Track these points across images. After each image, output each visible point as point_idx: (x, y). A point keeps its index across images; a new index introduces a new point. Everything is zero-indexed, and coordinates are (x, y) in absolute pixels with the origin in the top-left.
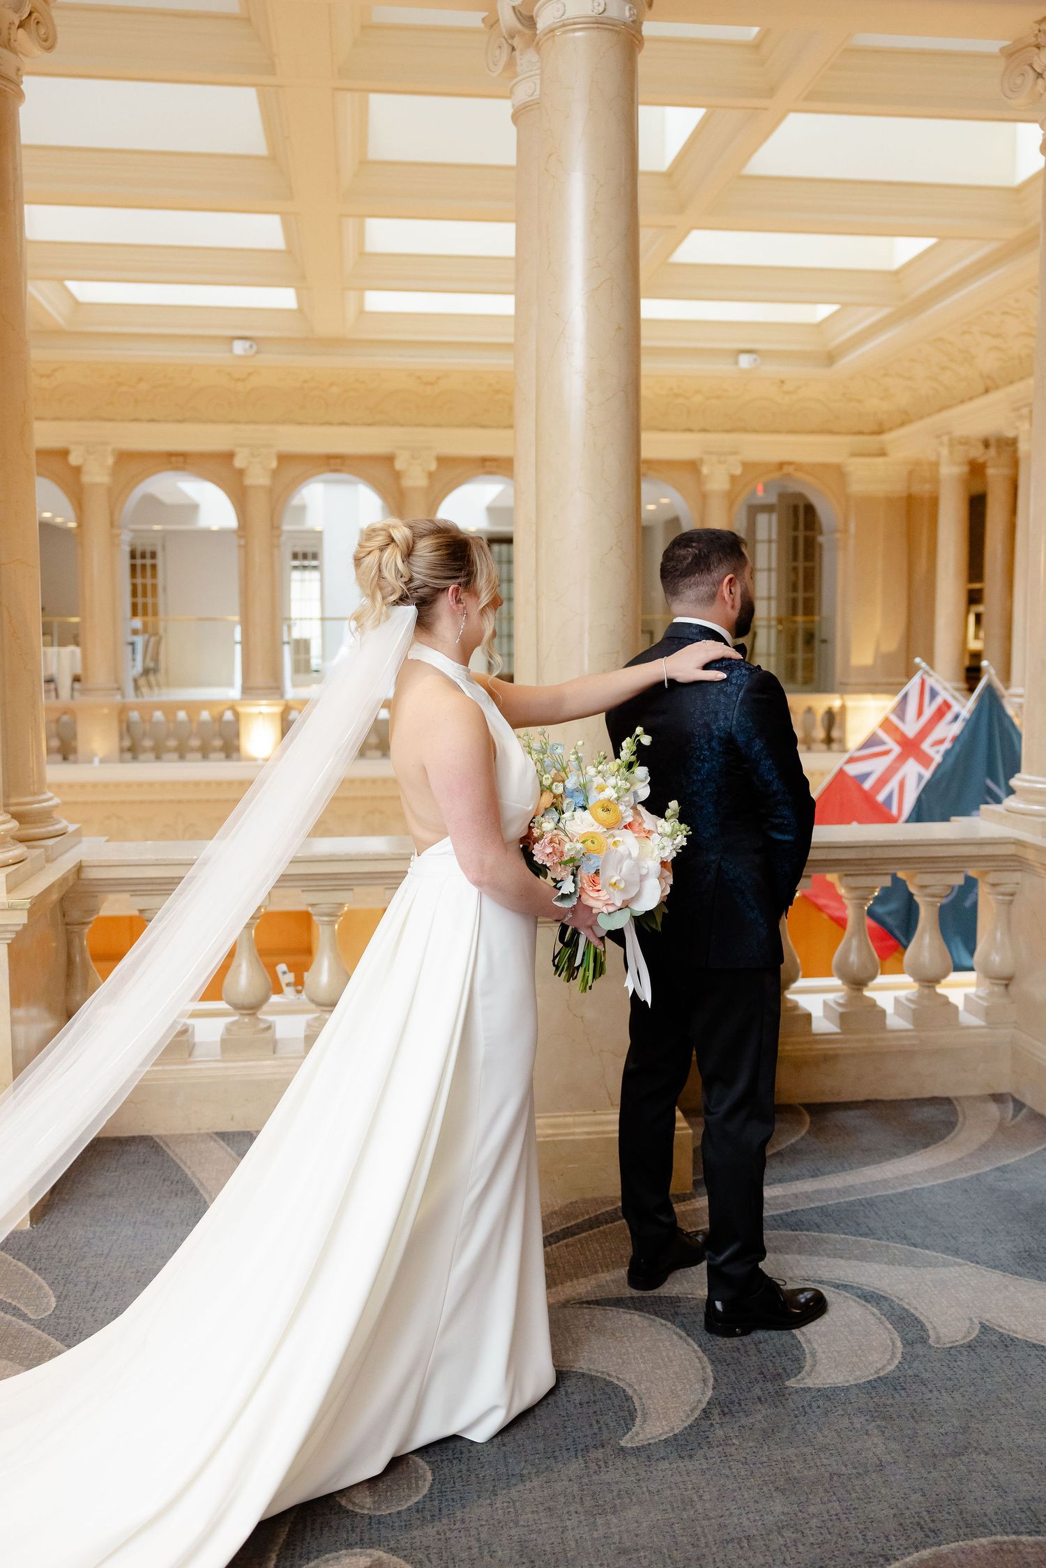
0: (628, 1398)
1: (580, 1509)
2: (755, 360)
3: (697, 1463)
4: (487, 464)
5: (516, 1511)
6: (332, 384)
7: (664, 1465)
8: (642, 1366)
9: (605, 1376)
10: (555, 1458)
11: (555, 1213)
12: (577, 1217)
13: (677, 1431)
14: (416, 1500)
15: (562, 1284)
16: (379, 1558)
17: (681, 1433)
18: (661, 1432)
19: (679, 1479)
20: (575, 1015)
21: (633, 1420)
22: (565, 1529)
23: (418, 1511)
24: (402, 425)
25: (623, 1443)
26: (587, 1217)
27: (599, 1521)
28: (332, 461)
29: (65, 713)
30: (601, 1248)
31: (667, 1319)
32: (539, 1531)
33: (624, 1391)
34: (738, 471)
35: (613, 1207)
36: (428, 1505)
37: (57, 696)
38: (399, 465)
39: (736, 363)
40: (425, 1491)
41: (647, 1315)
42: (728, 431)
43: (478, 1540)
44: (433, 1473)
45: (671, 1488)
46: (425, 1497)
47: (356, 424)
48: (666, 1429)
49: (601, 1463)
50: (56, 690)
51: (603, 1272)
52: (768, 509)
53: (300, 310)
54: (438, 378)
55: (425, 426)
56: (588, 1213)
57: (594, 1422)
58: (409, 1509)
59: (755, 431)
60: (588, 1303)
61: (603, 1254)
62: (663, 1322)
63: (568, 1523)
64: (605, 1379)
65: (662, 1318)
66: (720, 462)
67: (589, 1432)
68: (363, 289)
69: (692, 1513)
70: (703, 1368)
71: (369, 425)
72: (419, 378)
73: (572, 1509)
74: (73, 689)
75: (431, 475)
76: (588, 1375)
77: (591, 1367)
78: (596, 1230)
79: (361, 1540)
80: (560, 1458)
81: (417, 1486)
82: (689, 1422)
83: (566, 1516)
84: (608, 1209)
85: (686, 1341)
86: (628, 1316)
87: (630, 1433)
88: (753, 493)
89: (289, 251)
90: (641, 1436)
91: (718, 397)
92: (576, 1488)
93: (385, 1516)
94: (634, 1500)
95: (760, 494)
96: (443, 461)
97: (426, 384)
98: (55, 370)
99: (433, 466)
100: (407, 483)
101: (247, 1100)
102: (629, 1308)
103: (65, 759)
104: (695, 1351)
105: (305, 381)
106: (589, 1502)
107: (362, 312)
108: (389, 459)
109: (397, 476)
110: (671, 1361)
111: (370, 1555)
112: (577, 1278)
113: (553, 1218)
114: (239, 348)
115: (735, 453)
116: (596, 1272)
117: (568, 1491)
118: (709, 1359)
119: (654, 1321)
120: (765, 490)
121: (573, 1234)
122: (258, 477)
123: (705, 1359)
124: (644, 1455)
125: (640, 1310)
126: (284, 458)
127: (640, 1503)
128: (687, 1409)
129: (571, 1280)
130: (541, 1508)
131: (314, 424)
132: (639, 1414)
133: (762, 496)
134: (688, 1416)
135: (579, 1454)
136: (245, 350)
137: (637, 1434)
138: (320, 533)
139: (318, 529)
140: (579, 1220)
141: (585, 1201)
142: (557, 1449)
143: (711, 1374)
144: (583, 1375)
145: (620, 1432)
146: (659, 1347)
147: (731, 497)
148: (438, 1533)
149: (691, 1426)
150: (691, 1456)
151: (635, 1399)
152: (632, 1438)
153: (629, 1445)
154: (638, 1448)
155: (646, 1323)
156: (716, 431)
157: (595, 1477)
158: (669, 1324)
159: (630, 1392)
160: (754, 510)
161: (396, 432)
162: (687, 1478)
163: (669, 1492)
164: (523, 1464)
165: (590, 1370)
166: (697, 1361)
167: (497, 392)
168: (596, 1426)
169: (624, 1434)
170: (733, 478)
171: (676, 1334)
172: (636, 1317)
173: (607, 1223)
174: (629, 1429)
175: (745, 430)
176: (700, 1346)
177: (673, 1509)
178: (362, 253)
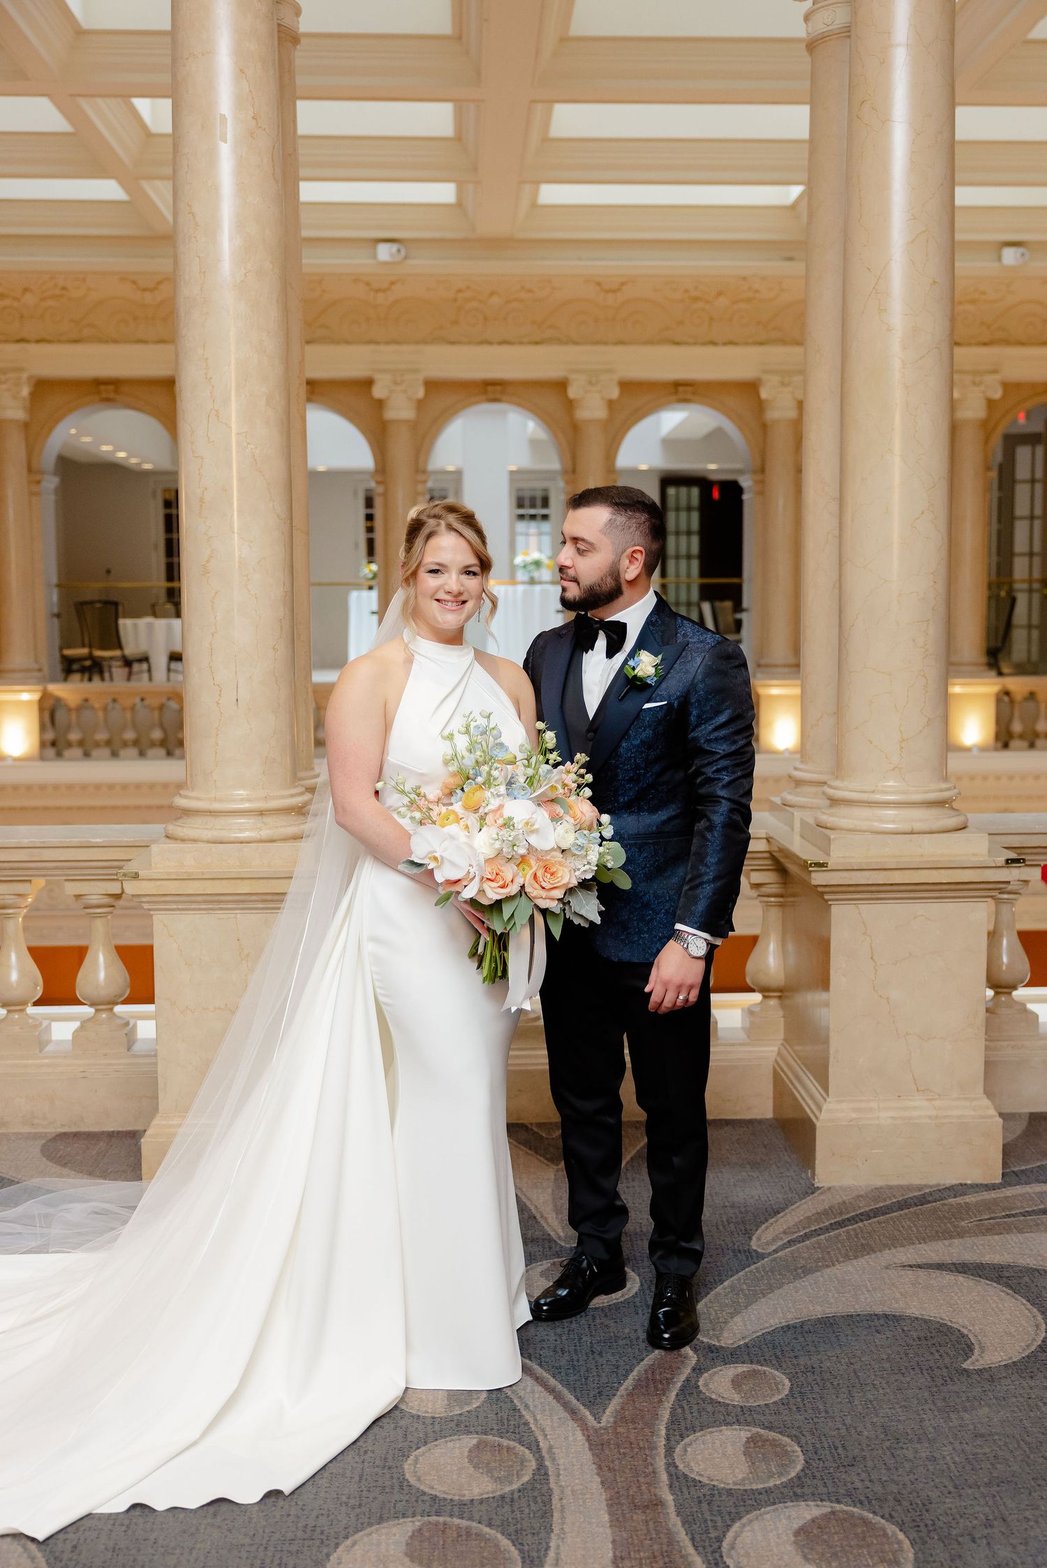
0: (963, 1336)
1: (932, 1407)
2: (1023, 255)
3: (1038, 1382)
4: (681, 389)
5: (874, 1408)
6: (492, 294)
7: (1004, 1382)
8: (973, 1313)
9: (938, 1320)
10: (903, 1374)
11: (861, 1196)
12: (885, 1200)
13: (1015, 1360)
14: (780, 1397)
15: (881, 1251)
16: (758, 1433)
17: (1019, 1361)
18: (1000, 1359)
19: (1022, 1392)
20: (881, 996)
21: (972, 1350)
22: (922, 1420)
23: (783, 1404)
24: (576, 343)
25: (965, 1366)
26: (894, 1200)
27: (953, 1416)
28: (490, 388)
29: (169, 699)
30: (915, 1225)
31: (992, 1280)
32: (899, 1421)
33: (959, 1331)
34: (997, 394)
35: (920, 1193)
36: (792, 1401)
37: (150, 679)
38: (572, 393)
39: (999, 259)
40: (787, 1392)
41: (971, 1277)
42: (985, 344)
43: (844, 1424)
44: (790, 1381)
45: (1016, 1397)
46: (787, 1395)
47: (521, 343)
48: (1005, 1357)
49: (948, 1379)
50: (149, 670)
51: (920, 1243)
52: (1032, 439)
53: (460, 204)
54: (623, 284)
55: (605, 343)
56: (894, 1197)
57: (934, 1352)
58: (775, 1403)
59: (1021, 344)
60: (910, 1266)
61: (917, 1229)
62: (988, 1282)
63: (924, 1416)
64: (939, 1322)
65: (987, 1279)
66: (974, 384)
67: (930, 1358)
68: (537, 183)
69: (1038, 1413)
70: (1034, 1317)
71: (537, 343)
72: (599, 284)
73: (926, 1407)
74: (169, 670)
75: (611, 404)
76: (922, 1319)
77: (924, 1313)
78: (906, 1211)
79: (738, 1420)
80: (907, 1374)
81: (778, 1389)
82: (1027, 1353)
83: (922, 1412)
84: (916, 1194)
85: (1013, 1297)
86: (953, 1278)
87: (970, 1359)
88: (1015, 421)
89: (459, 138)
90: (982, 1362)
91: (973, 301)
92: (926, 1394)
93: (755, 1407)
94: (983, 1403)
95: (1022, 420)
96: (627, 386)
97: (607, 291)
98: (159, 283)
99: (615, 393)
100: (583, 414)
101: (520, 1091)
102: (952, 1271)
103: (169, 754)
104: (1024, 1305)
105: (460, 291)
106: (940, 1404)
107: (534, 205)
108: (561, 386)
109: (570, 405)
110: (1002, 1311)
111: (749, 1431)
112: (896, 1247)
113: (860, 1201)
114: (385, 252)
115: (995, 372)
116: (914, 1244)
117: (920, 1396)
118: (1039, 1311)
119: (979, 1281)
120: (1029, 414)
121: (883, 1214)
122: (400, 410)
123: (1035, 1310)
124: (986, 1375)
125: (964, 1273)
126: (433, 386)
127: (989, 1406)
128: (1023, 1344)
129: (890, 1249)
130: (897, 1406)
131: (469, 343)
132: (977, 1347)
133: (1022, 423)
134: (1024, 1350)
135: (925, 1372)
136: (392, 255)
137: (977, 1360)
138: (458, 474)
139: (451, 468)
140: (888, 1202)
141: (890, 1187)
142: (903, 1368)
143: (1042, 1321)
144: (917, 1318)
145: (960, 1359)
146: (987, 1300)
147: (986, 426)
148: (806, 1419)
149: (1028, 1357)
150: (1032, 1377)
151: (971, 1336)
152: (973, 1363)
153: (972, 1368)
154: (981, 1370)
155: (971, 1283)
156: (969, 344)
157: (942, 1388)
158: (995, 1285)
159: (965, 1332)
160: (1012, 441)
161: (571, 352)
162: (1029, 1391)
163: (1014, 1400)
164: (873, 1377)
165: (923, 1315)
166: (1027, 1311)
167: (696, 299)
168: (936, 1354)
169: (965, 1360)
170: (991, 403)
171: (1003, 1291)
172: (961, 1278)
173: (916, 1205)
174: (968, 1357)
175: (1007, 342)
176: (1029, 1301)
177: (1020, 1410)
178: (546, 140)
